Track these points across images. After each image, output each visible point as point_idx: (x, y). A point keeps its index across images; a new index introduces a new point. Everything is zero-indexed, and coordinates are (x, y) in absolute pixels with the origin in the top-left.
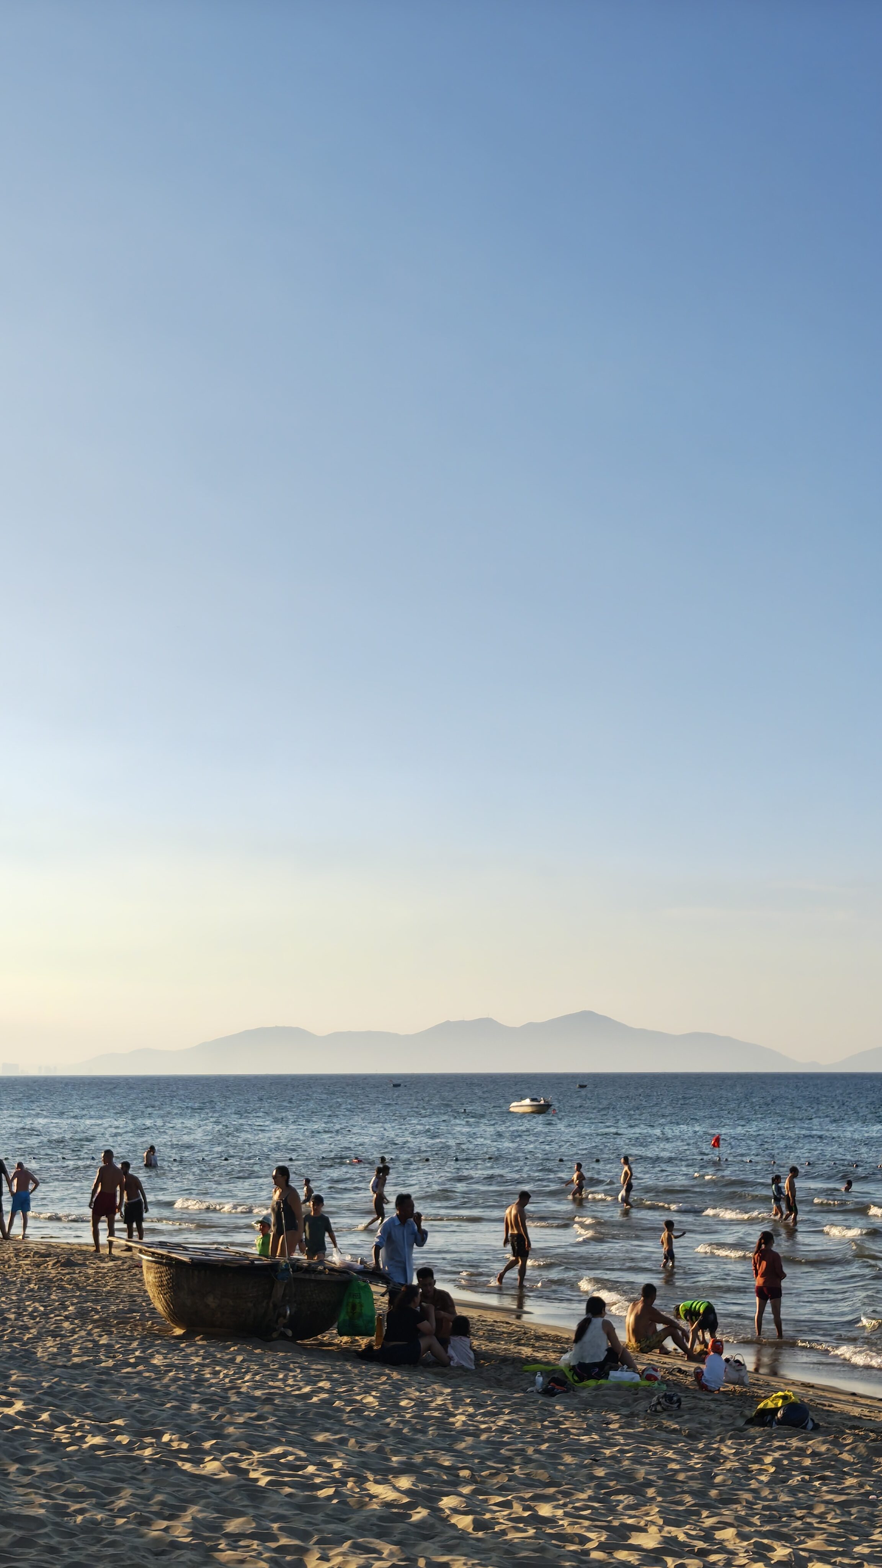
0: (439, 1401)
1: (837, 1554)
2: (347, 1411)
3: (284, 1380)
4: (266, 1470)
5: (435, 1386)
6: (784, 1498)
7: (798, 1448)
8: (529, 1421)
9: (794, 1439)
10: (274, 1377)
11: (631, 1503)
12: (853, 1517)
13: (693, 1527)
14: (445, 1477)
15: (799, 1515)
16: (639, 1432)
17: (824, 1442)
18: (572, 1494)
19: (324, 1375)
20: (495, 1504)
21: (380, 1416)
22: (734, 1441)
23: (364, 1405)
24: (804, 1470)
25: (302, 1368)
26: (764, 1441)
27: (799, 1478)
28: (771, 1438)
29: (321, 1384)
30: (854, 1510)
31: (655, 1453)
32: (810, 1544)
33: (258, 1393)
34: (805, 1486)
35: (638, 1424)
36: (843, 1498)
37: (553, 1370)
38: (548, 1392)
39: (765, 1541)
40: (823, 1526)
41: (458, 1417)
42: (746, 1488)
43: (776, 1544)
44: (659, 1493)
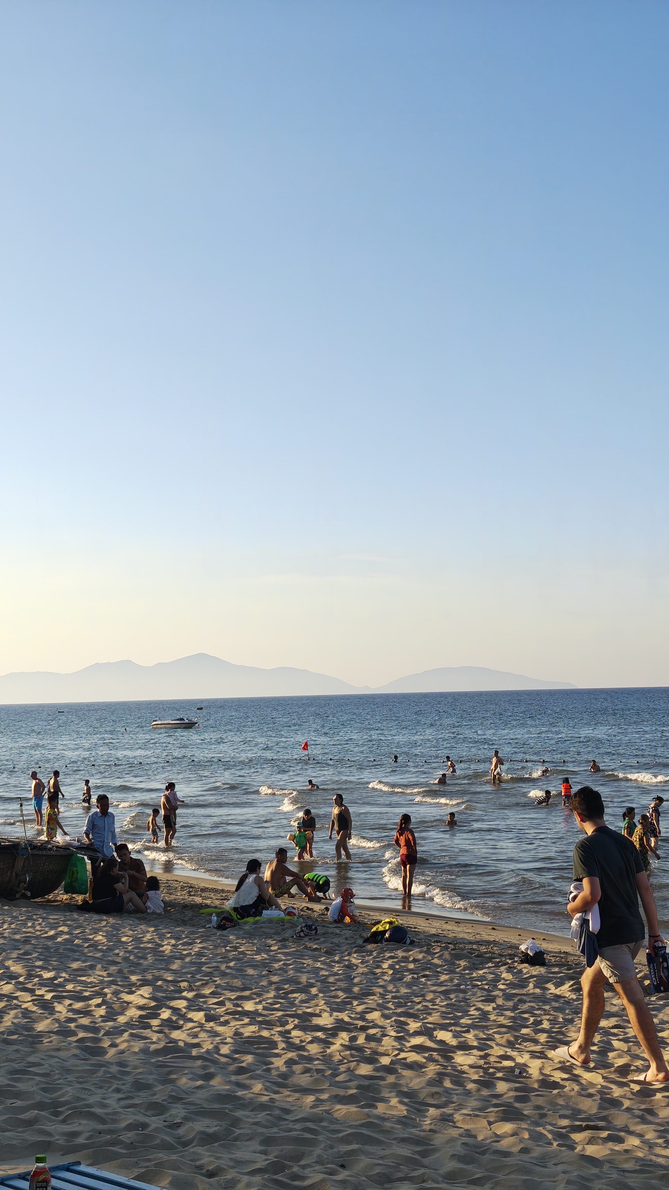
0: (148, 936)
1: (451, 1025)
2: (85, 946)
3: (33, 927)
4: (47, 989)
5: (142, 927)
6: (404, 990)
7: (403, 957)
8: (216, 947)
9: (399, 951)
10: (25, 925)
11: (304, 998)
12: (453, 1001)
13: (351, 1012)
14: (173, 988)
15: (418, 1001)
16: (293, 951)
17: (421, 952)
18: (262, 995)
19: (62, 923)
20: (213, 1004)
21: (110, 949)
22: (358, 954)
23: (96, 941)
24: (411, 971)
25: (43, 918)
26: (379, 954)
27: (410, 977)
28: (383, 951)
29: (61, 929)
30: (452, 996)
31: (308, 965)
32: (430, 1019)
33: (17, 937)
34: (415, 982)
35: (290, 946)
36: (444, 988)
37: (222, 912)
38: (221, 927)
39: (402, 1019)
40: (436, 1007)
41: (165, 947)
42: (376, 985)
43: (409, 1021)
44: (320, 991)
